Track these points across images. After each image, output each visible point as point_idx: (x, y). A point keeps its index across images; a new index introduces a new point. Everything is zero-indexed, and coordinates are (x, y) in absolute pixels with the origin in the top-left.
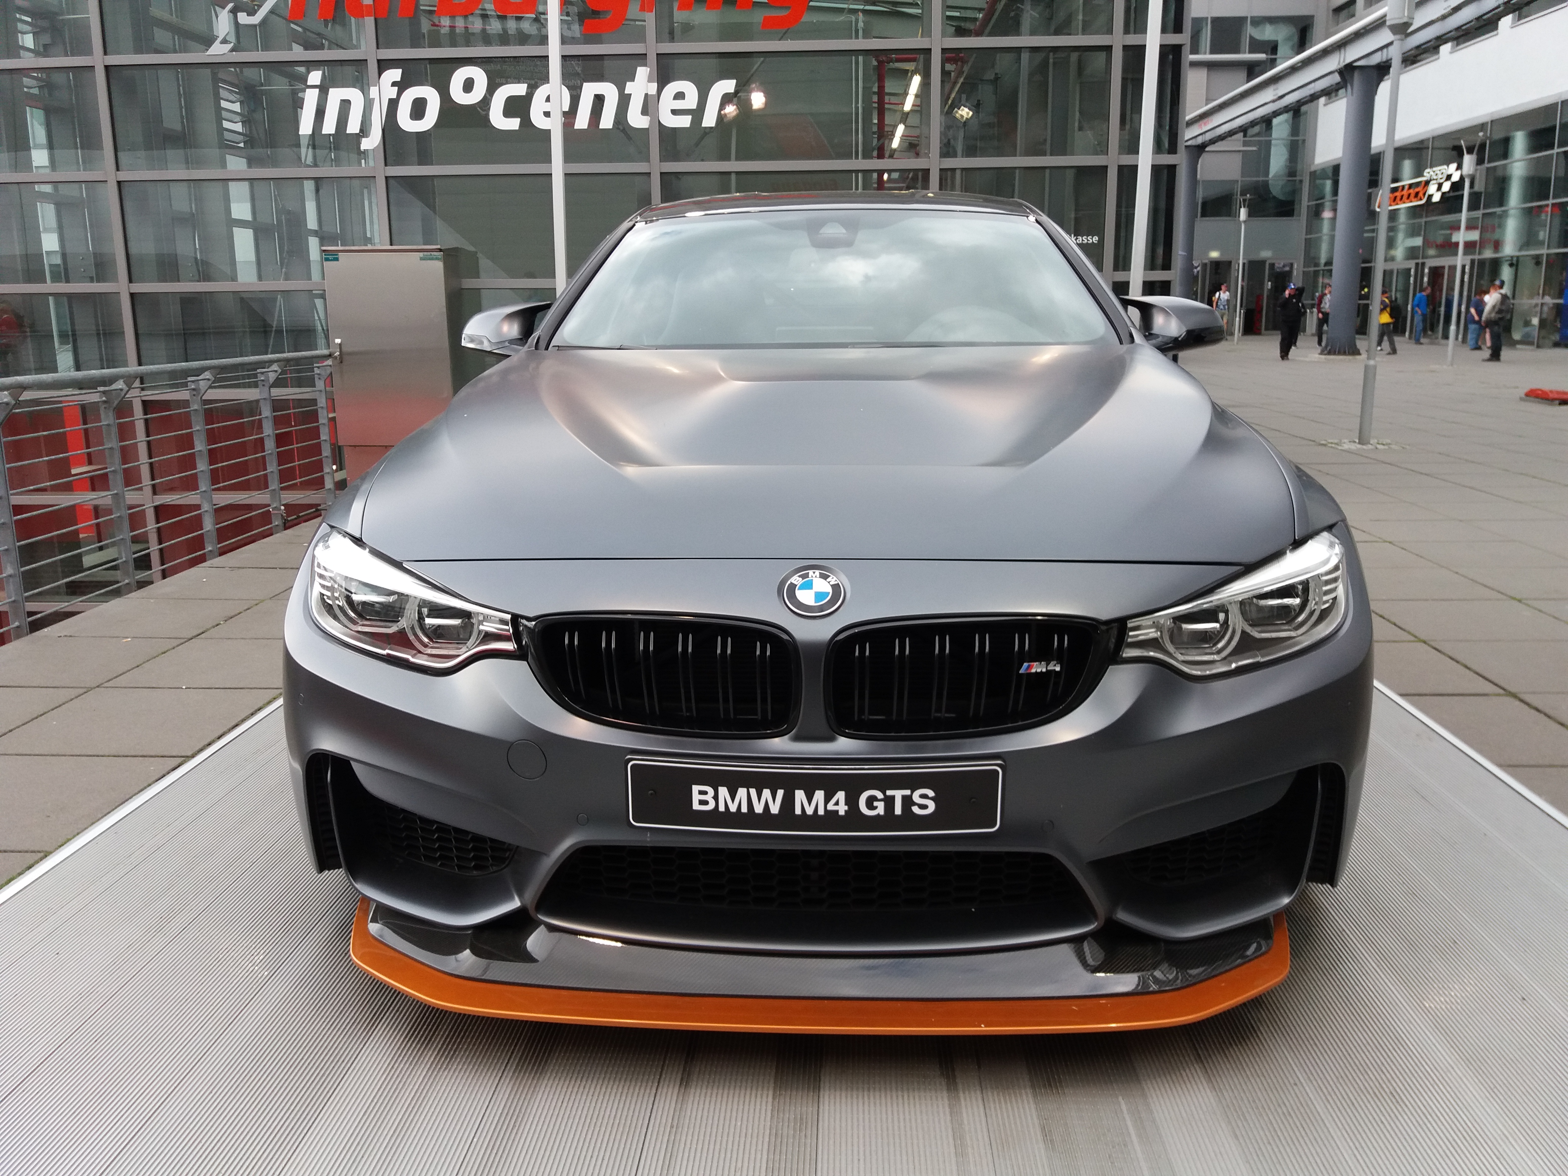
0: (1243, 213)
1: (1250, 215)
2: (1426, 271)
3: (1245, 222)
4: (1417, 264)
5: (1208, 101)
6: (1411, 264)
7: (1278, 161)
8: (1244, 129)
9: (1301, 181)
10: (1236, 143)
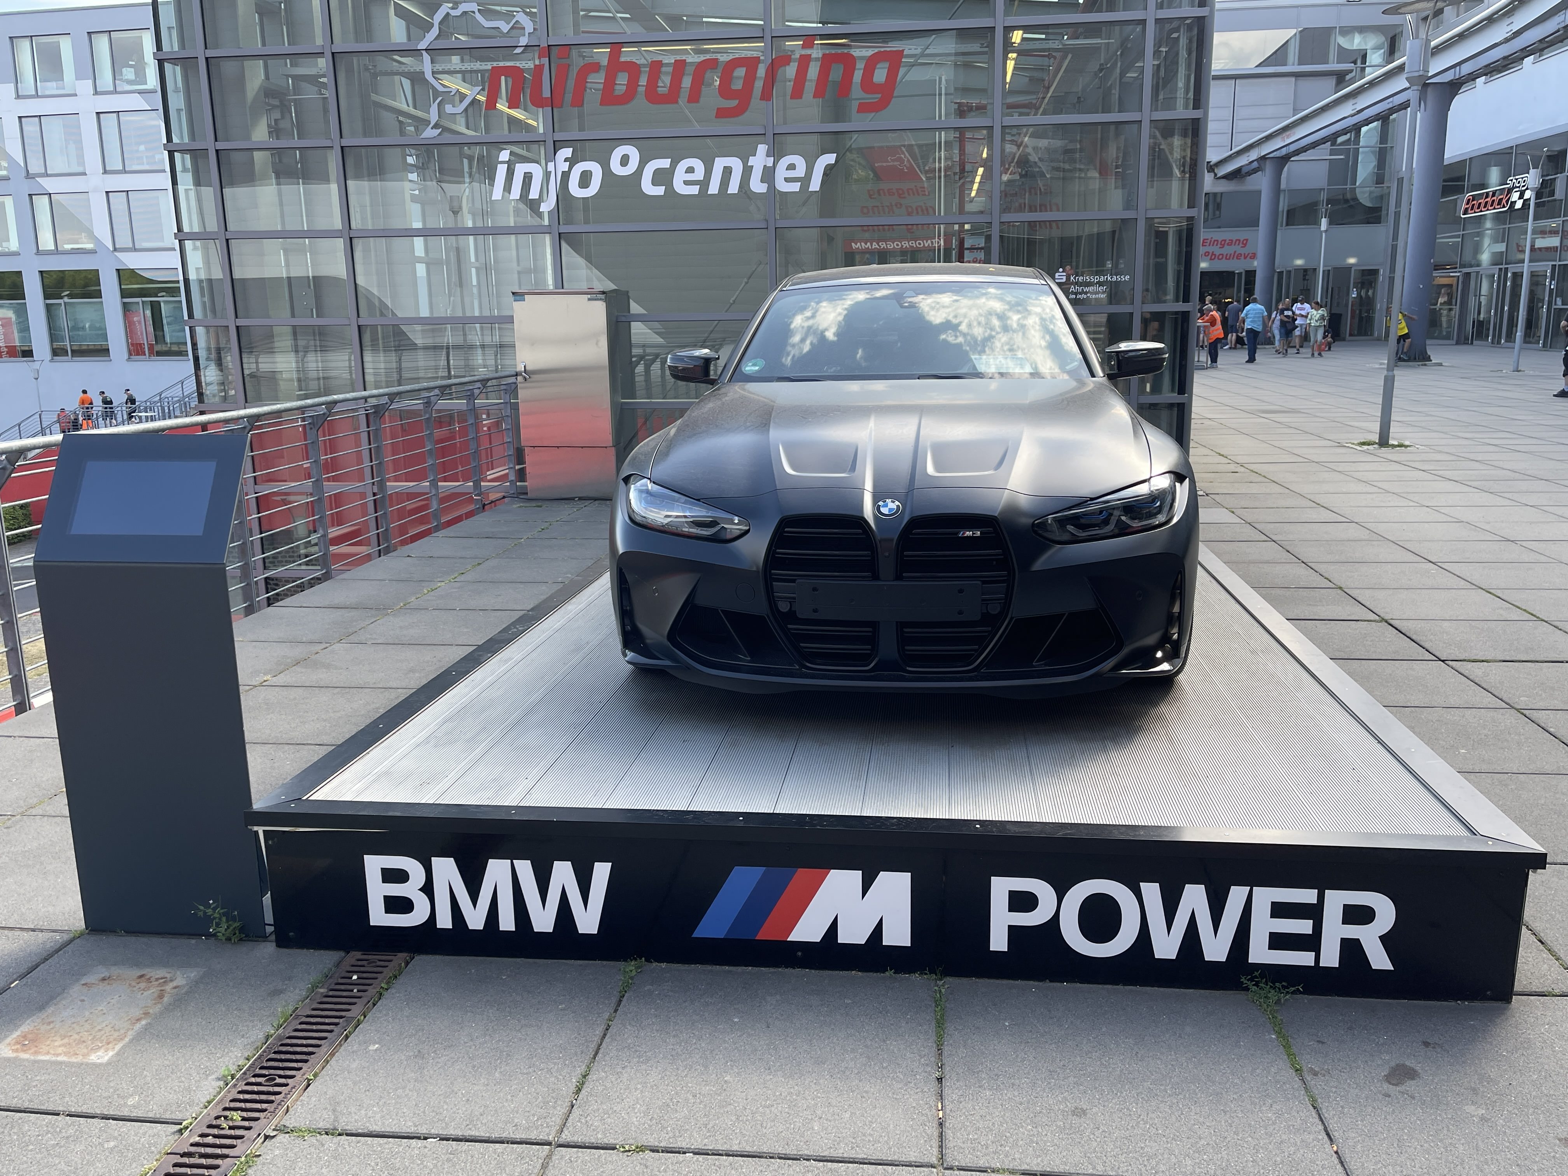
0: (1324, 223)
1: (1331, 223)
2: (1509, 275)
3: (1326, 231)
4: (1500, 269)
5: (1295, 111)
6: (1495, 270)
7: (1365, 169)
8: (1332, 139)
9: (1389, 187)
10: (1323, 152)
